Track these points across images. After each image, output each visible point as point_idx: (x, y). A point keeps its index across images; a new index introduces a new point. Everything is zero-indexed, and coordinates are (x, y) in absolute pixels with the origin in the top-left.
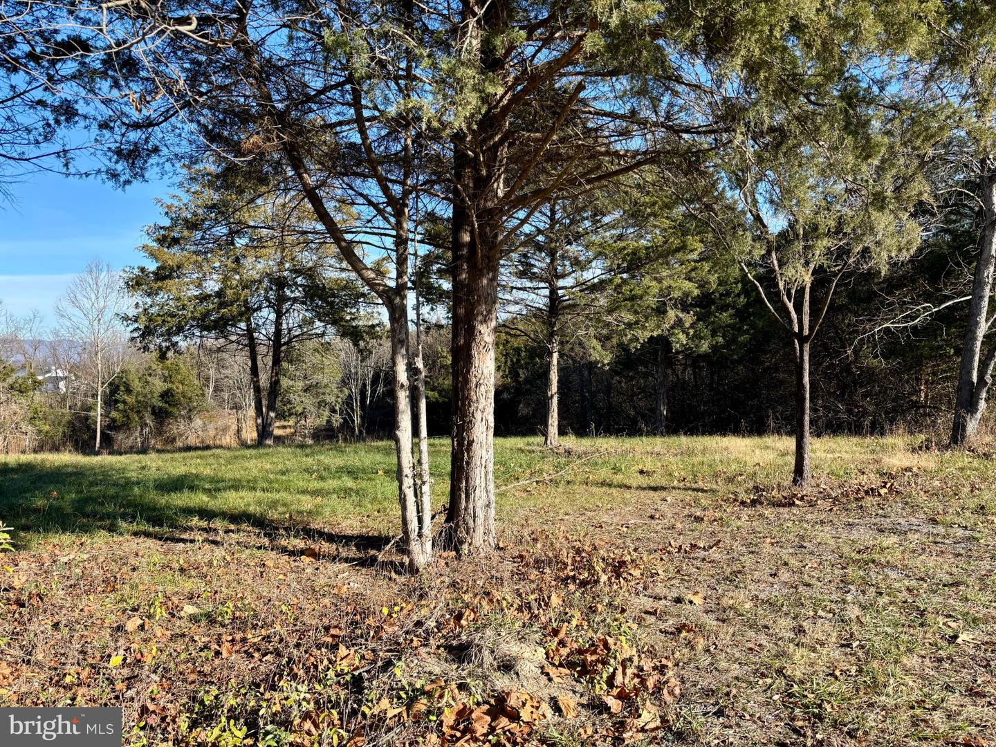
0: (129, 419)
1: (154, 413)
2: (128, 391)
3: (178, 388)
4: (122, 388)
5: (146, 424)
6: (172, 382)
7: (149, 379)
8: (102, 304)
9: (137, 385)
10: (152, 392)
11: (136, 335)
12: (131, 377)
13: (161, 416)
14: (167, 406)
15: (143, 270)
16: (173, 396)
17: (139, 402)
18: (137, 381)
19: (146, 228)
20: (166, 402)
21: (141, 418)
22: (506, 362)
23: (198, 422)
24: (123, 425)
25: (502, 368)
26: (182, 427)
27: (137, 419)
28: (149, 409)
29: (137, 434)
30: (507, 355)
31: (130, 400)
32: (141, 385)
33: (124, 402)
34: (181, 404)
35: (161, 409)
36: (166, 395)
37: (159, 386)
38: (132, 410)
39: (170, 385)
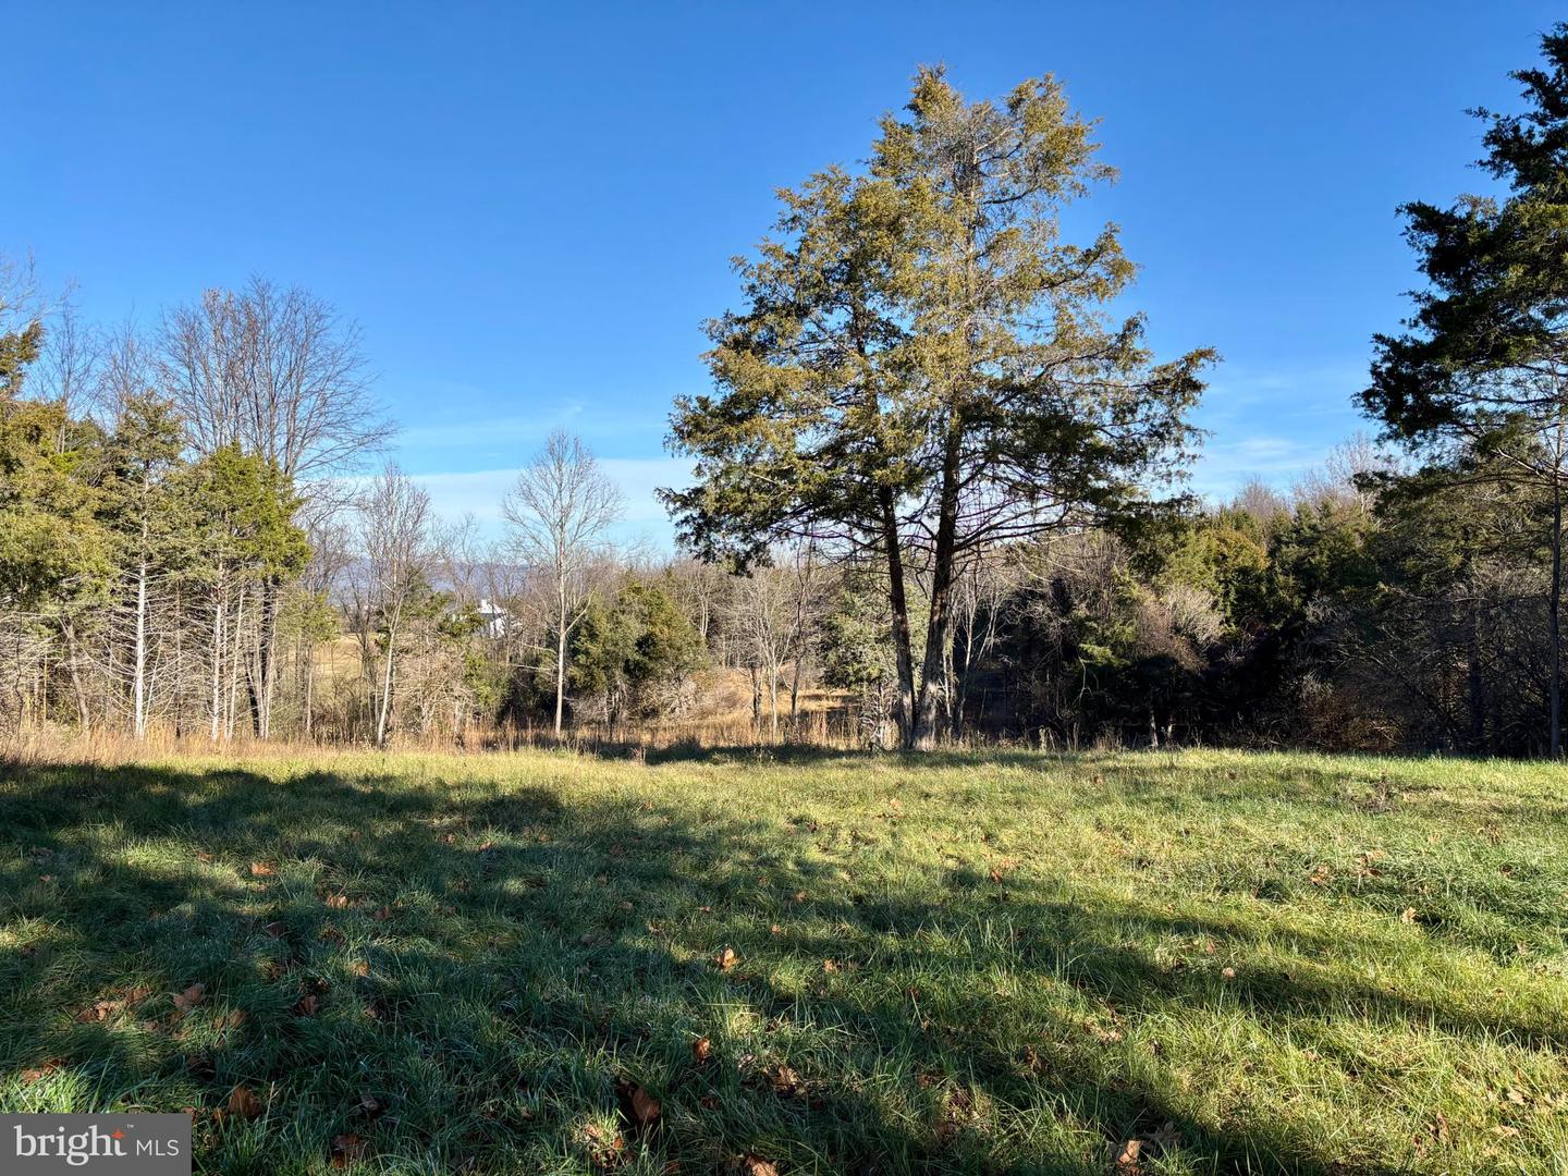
0: (593, 678)
1: (627, 670)
2: (593, 636)
3: (662, 633)
4: (584, 631)
5: (616, 687)
6: (654, 624)
7: (622, 617)
8: (566, 501)
9: (604, 627)
10: (625, 638)
11: (687, 529)
12: (597, 614)
13: (637, 673)
14: (646, 659)
15: (704, 403)
16: (654, 644)
17: (607, 652)
18: (604, 620)
19: (707, 325)
20: (645, 654)
21: (610, 678)
22: (1226, 594)
23: (689, 686)
24: (585, 688)
25: (1220, 606)
26: (666, 694)
27: (604, 679)
28: (622, 664)
29: (604, 702)
30: (1227, 582)
31: (596, 650)
32: (610, 626)
33: (587, 653)
34: (667, 659)
35: (637, 664)
36: (645, 643)
37: (636, 629)
38: (598, 665)
39: (650, 628)
